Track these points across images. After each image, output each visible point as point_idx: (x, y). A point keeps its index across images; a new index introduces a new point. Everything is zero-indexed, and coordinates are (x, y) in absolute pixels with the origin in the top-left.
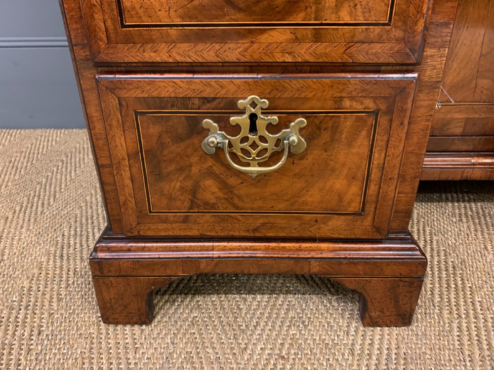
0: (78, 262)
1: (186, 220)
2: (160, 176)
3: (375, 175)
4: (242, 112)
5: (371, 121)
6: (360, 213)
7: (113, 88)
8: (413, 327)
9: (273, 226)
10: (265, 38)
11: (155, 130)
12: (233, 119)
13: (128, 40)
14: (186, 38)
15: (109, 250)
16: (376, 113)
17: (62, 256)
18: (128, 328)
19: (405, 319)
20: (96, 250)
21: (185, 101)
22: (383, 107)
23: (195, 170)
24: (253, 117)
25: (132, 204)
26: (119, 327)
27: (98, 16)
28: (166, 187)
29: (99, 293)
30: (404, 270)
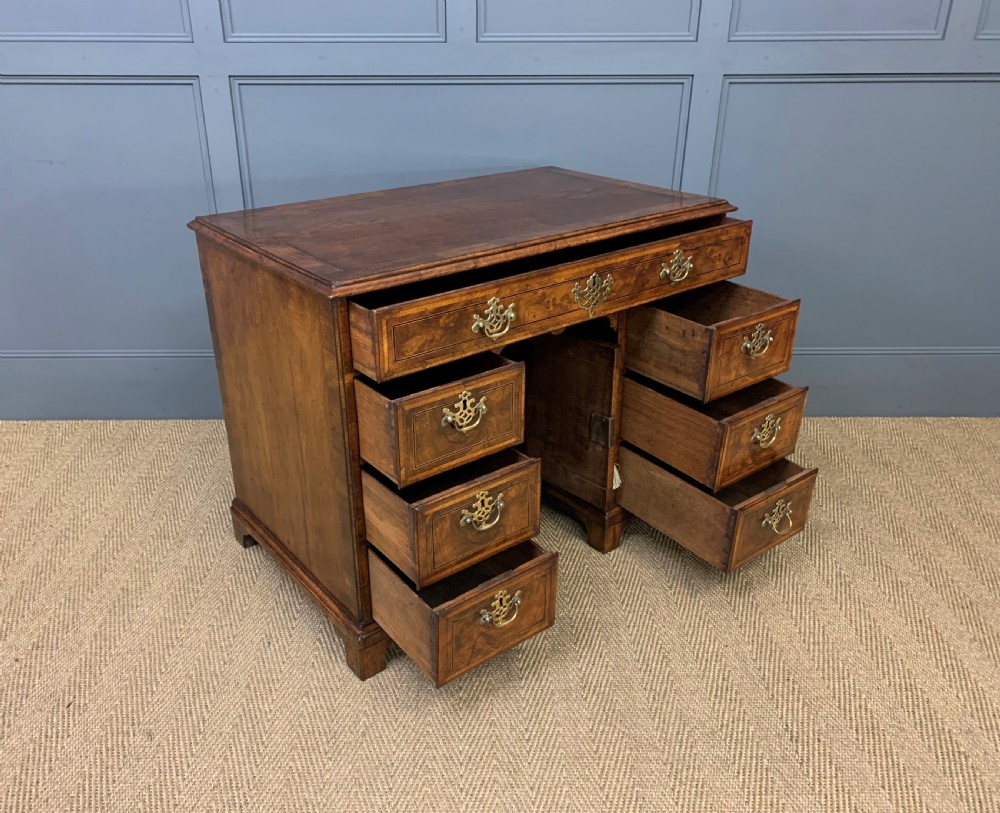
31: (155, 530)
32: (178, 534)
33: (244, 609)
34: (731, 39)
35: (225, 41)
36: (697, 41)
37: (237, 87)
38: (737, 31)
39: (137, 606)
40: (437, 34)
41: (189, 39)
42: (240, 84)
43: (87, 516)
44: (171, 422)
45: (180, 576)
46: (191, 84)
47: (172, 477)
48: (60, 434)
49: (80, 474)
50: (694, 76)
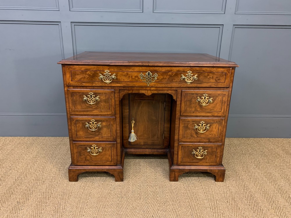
0: (63, 172)
1: (84, 162)
2: (80, 155)
3: (113, 155)
4: (93, 147)
5: (111, 148)
6: (111, 161)
7: (75, 143)
8: (125, 181)
9: (98, 163)
10: (95, 138)
11: (80, 149)
12: (92, 147)
13: (77, 138)
14: (85, 138)
15: (72, 167)
16: (111, 147)
17: (59, 170)
18: (73, 182)
19: (122, 180)
20: (69, 167)
21: (85, 145)
23: (86, 155)
24: (94, 147)
25: (76, 160)
26: (72, 182)
27: (74, 135)
28: (81, 157)
29: (69, 175)
30: (120, 171)
31: (35, 177)
32: (43, 178)
33: (64, 211)
34: (236, 13)
35: (70, 11)
36: (225, 13)
37: (73, 25)
38: (237, 11)
39: (22, 210)
40: (140, 10)
41: (58, 10)
42: (74, 25)
43: (11, 172)
44: (47, 138)
45: (41, 196)
46: (58, 25)
47: (44, 157)
48: (8, 142)
49: (12, 156)
50: (223, 25)
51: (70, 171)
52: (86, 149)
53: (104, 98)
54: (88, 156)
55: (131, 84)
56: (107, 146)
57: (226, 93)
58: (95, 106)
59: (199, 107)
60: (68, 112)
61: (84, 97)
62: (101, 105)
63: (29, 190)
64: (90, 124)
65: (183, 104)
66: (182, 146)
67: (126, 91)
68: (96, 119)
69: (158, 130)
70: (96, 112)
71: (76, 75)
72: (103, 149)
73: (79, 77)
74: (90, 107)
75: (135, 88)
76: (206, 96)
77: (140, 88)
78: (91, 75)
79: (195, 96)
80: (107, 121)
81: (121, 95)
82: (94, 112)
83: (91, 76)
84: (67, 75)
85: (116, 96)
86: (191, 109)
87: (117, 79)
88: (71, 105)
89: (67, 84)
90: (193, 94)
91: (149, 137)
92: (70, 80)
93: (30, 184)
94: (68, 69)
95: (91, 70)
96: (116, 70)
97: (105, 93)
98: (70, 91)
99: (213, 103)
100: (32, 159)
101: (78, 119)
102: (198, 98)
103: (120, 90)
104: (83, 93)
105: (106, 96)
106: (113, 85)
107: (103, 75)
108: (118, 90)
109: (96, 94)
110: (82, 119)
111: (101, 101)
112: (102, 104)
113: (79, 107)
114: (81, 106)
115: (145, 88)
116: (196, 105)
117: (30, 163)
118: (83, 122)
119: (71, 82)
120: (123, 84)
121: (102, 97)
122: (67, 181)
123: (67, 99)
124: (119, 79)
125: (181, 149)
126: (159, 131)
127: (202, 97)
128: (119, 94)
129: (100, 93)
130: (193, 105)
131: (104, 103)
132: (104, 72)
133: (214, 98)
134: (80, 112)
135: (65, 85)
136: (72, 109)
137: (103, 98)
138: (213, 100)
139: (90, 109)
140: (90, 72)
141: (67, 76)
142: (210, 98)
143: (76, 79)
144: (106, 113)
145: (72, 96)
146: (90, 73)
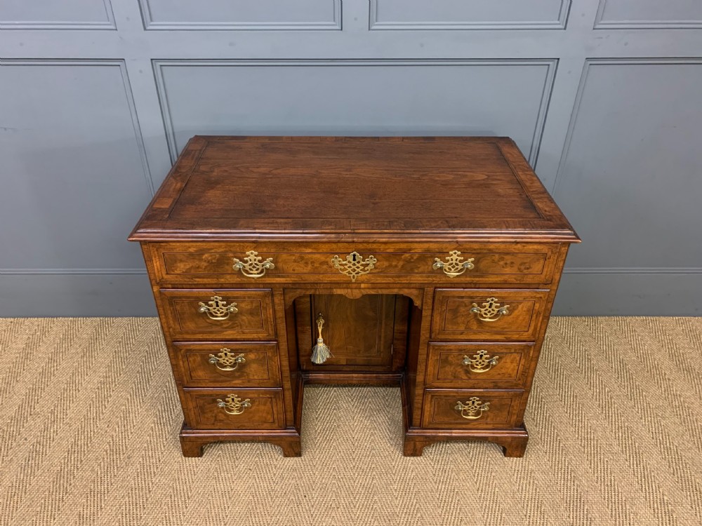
1: (213, 424)
2: (204, 413)
3: (275, 412)
4: (229, 397)
5: (270, 400)
6: (274, 422)
7: (189, 392)
8: (306, 456)
9: (245, 426)
10: (234, 382)
11: (202, 402)
12: (227, 399)
13: (194, 382)
14: (211, 382)
15: (187, 433)
16: (271, 398)
17: (161, 423)
18: (193, 458)
19: (299, 454)
20: (181, 433)
21: (211, 395)
22: (273, 396)
23: (215, 411)
24: (233, 399)
25: (194, 420)
26: (190, 458)
27: (185, 378)
28: (206, 415)
29: (182, 447)
30: (292, 439)
32: (126, 447)
34: (597, 27)
35: (145, 29)
36: (565, 29)
37: (158, 68)
38: (602, 19)
40: (334, 22)
41: (113, 27)
42: (161, 66)
43: (55, 427)
44: (125, 320)
45: (127, 499)
46: (118, 65)
47: (124, 382)
49: (52, 378)
50: (558, 59)
51: (182, 439)
52: (215, 401)
53: (249, 307)
54: (220, 414)
55: (312, 278)
56: (261, 396)
57: (542, 295)
58: (228, 323)
59: (475, 323)
60: (167, 334)
61: (200, 306)
62: (243, 320)
63: (99, 480)
64: (221, 357)
65: (438, 318)
66: (432, 396)
67: (299, 290)
68: (234, 347)
69: (380, 337)
70: (230, 334)
71: (176, 262)
72: (252, 401)
73: (185, 265)
74: (216, 325)
75: (322, 285)
76: (493, 302)
77: (334, 286)
78: (214, 261)
79: (466, 301)
80: (257, 350)
81: (287, 298)
82: (225, 333)
83: (212, 263)
84: (154, 261)
85: (276, 300)
86: (455, 327)
87: (276, 268)
88: (171, 322)
89: (158, 280)
90: (462, 297)
91: (359, 351)
92: (164, 272)
93: (100, 465)
94: (155, 249)
95: (213, 251)
96: (273, 250)
97: (249, 297)
98: (164, 294)
99: (508, 315)
100: (98, 388)
101: (192, 347)
102: (473, 307)
103: (284, 289)
104: (198, 299)
105: (252, 302)
106: (268, 280)
107: (241, 260)
108: (282, 289)
109: (228, 300)
110: (201, 347)
111: (240, 313)
112: (244, 318)
113: (191, 325)
114: (196, 324)
115: (345, 285)
116: (469, 319)
117: (94, 400)
118: (203, 353)
119: (165, 276)
120: (293, 279)
121: (243, 305)
122: (178, 454)
123: (161, 309)
124: (283, 270)
125: (431, 401)
126: (382, 339)
127: (484, 304)
128: (282, 298)
129: (237, 298)
130: (460, 320)
131: (250, 317)
132: (244, 255)
133: (514, 305)
134: (194, 333)
135: (153, 282)
136: (174, 329)
137: (246, 306)
138: (511, 311)
139: (218, 329)
140: (211, 256)
141: (155, 264)
142: (502, 304)
143: (178, 269)
144: (255, 336)
145: (171, 304)
146: (210, 258)
